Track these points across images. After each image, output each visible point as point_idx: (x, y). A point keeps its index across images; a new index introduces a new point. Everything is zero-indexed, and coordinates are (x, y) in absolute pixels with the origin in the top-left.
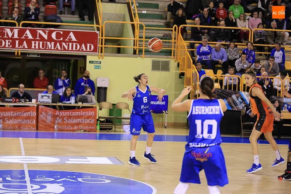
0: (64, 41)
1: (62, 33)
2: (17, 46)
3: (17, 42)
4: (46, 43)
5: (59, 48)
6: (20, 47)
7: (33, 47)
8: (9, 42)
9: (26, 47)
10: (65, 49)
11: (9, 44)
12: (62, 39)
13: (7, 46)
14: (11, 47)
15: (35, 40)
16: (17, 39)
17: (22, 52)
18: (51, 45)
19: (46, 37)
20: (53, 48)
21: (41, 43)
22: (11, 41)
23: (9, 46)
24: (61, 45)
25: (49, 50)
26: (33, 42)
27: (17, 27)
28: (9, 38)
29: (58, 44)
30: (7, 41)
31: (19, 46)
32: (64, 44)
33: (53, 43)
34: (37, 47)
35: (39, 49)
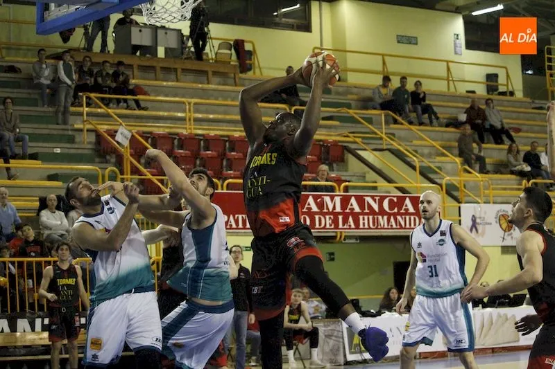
0: (399, 213)
1: (395, 199)
2: (341, 226)
3: (340, 218)
4: (378, 218)
5: (394, 226)
6: (345, 227)
7: (361, 226)
8: (330, 218)
9: (353, 226)
10: (401, 227)
11: (330, 221)
12: (396, 210)
13: (328, 226)
14: (333, 227)
15: (363, 214)
16: (339, 213)
17: (347, 234)
18: (383, 221)
19: (376, 207)
20: (386, 226)
21: (371, 217)
22: (332, 217)
23: (331, 225)
24: (396, 220)
25: (381, 229)
26: (361, 217)
27: (338, 193)
28: (329, 213)
29: (392, 219)
30: (327, 217)
31: (344, 225)
32: (399, 217)
33: (385, 217)
34: (366, 226)
35: (370, 228)
